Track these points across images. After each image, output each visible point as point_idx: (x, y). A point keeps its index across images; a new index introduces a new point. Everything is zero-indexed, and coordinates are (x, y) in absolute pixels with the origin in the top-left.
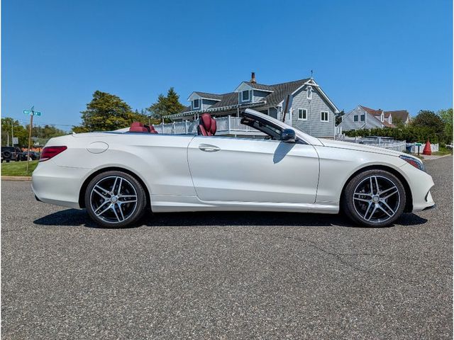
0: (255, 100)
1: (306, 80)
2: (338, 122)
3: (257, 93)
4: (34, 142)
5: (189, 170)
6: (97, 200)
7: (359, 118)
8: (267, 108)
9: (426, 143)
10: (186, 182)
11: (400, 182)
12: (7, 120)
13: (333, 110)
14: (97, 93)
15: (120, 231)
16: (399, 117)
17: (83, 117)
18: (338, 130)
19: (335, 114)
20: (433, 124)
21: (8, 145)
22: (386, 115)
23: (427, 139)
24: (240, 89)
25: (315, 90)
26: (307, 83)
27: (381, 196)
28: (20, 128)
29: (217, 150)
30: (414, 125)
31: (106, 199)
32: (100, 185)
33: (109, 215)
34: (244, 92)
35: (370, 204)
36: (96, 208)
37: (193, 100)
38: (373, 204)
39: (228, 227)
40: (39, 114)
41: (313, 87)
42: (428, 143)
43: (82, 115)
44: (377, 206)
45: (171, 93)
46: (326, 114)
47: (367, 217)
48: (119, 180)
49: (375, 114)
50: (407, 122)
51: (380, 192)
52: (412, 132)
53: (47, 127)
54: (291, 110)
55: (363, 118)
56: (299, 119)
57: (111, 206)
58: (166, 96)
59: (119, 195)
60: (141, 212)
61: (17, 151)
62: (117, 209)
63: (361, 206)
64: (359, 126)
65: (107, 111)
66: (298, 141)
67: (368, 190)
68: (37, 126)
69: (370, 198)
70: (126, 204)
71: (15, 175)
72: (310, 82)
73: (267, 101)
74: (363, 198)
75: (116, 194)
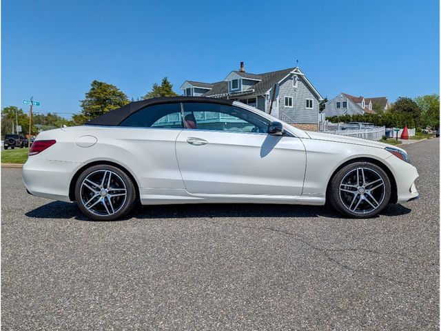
0: (244, 88)
1: (292, 70)
2: (322, 108)
3: (246, 82)
4: (37, 129)
5: (177, 163)
6: (87, 193)
7: (342, 105)
8: (255, 96)
9: (403, 127)
10: (175, 175)
11: (385, 174)
12: (12, 108)
13: (317, 97)
14: (95, 83)
15: (110, 224)
16: (379, 103)
17: (83, 106)
18: (322, 117)
19: (319, 101)
20: (410, 110)
21: (13, 133)
22: (367, 102)
23: (405, 125)
24: (230, 79)
25: (301, 78)
26: (292, 72)
27: (367, 188)
28: (24, 117)
29: (204, 144)
30: (392, 111)
31: (96, 192)
32: (89, 178)
33: (99, 208)
34: (233, 81)
35: (356, 195)
36: (87, 201)
37: (185, 89)
38: (359, 195)
39: (216, 219)
40: (38, 104)
41: (299, 76)
42: (406, 128)
43: (81, 104)
44: (363, 197)
45: (165, 82)
46: (311, 101)
47: (353, 208)
48: (108, 174)
49: (357, 101)
50: (386, 108)
51: (366, 184)
52: (391, 118)
53: (49, 115)
54: (278, 99)
55: (345, 104)
56: (285, 106)
57: (101, 199)
58: (160, 85)
59: (110, 189)
60: (130, 206)
61: (21, 138)
62: (107, 202)
63: (347, 198)
64: (341, 112)
65: (104, 100)
66: (285, 134)
67: (354, 182)
68: (40, 114)
69: (356, 189)
70: (116, 197)
71: (17, 162)
72: (296, 71)
73: (256, 89)
74: (349, 190)
75: (105, 187)
